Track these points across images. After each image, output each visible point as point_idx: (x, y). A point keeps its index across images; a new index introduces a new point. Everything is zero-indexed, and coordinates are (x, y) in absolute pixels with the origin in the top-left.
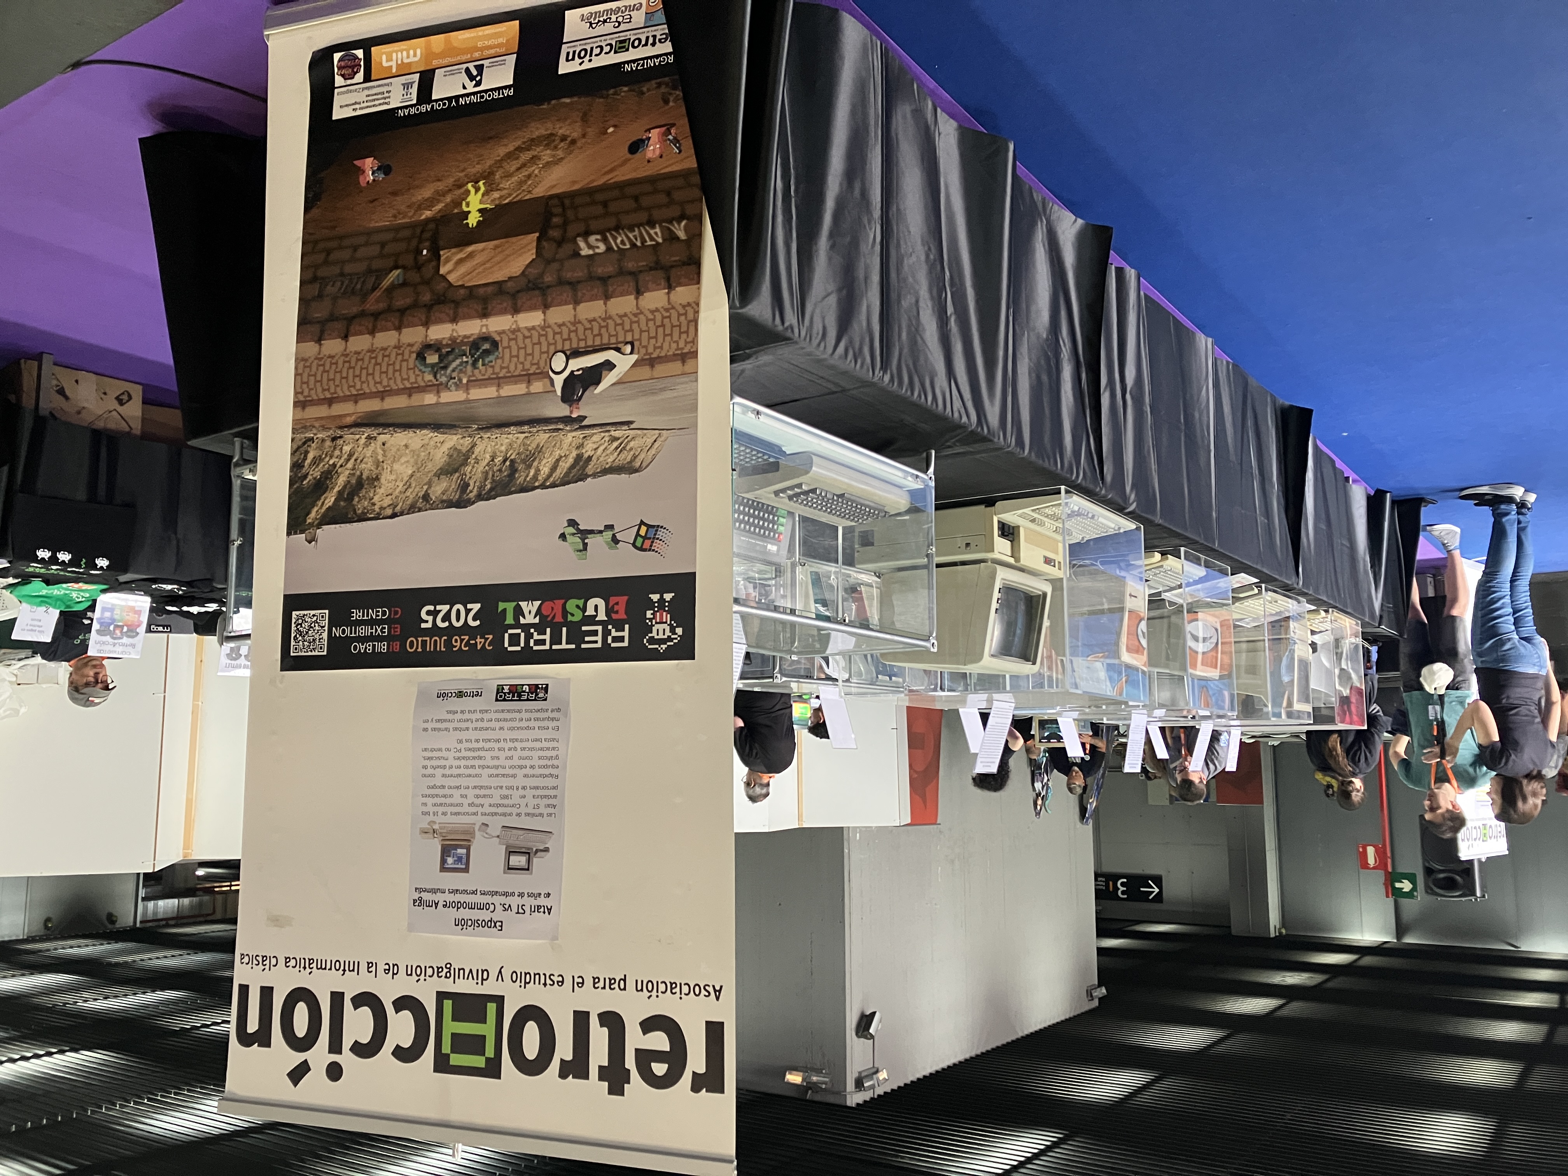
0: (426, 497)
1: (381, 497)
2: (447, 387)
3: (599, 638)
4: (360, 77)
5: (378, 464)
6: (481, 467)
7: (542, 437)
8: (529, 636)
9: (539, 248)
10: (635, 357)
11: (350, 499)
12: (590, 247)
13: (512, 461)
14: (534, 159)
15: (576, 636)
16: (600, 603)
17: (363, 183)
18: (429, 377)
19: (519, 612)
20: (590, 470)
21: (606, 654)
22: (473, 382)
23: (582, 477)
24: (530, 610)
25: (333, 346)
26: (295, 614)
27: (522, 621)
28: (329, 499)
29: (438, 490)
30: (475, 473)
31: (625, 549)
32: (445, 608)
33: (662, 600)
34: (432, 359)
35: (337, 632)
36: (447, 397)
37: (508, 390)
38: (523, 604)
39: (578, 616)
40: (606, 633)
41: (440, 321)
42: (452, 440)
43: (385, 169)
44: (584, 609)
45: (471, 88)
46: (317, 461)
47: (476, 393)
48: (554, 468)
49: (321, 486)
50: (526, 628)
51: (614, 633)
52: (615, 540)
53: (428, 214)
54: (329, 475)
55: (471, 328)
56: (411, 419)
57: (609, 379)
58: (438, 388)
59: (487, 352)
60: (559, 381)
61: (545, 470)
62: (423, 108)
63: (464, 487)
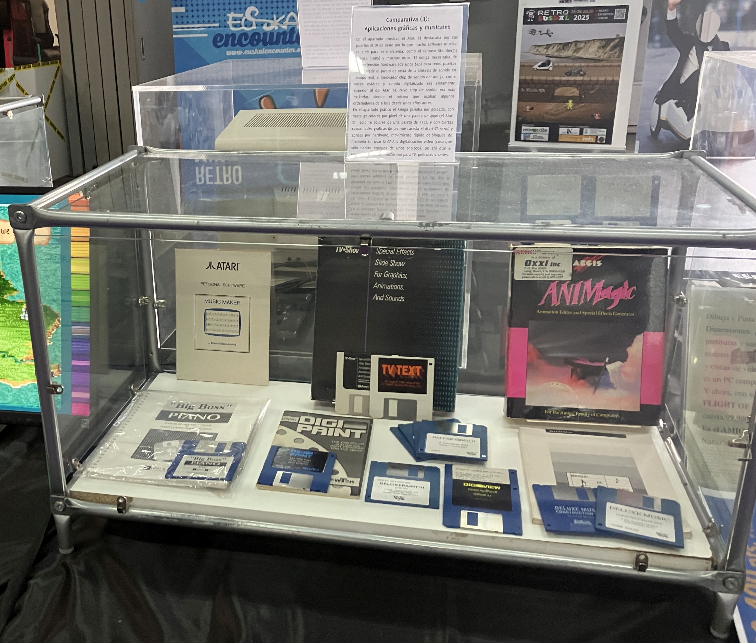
0: (586, 43)
1: (597, 44)
2: (579, 66)
3: (545, 12)
4: (599, 137)
5: (598, 51)
6: (572, 48)
7: (556, 54)
8: (562, 13)
9: (554, 92)
10: (534, 67)
11: (606, 44)
12: (542, 90)
13: (563, 49)
14: (555, 111)
15: (551, 13)
16: (544, 20)
17: (599, 114)
18: (583, 69)
19: (564, 18)
20: (545, 46)
21: (544, 9)
22: (572, 67)
23: (547, 45)
24: (561, 18)
25: (610, 78)
26: (624, 18)
27: (563, 16)
28: (612, 44)
29: (582, 45)
30: (573, 47)
31: (538, 30)
32: (583, 19)
33: (531, 19)
34: (582, 73)
35: (612, 14)
36: (579, 64)
37: (563, 64)
38: (563, 20)
39: (550, 17)
40: (543, 13)
41: (580, 81)
42: (578, 55)
43: (593, 116)
44: (548, 18)
45: (570, 129)
46: (616, 53)
47: (571, 64)
48: (553, 47)
49: (614, 47)
50: (563, 14)
51: (542, 13)
52: (540, 32)
53: (583, 105)
54: (612, 50)
55: (572, 78)
56: (588, 60)
57: (540, 64)
58: (581, 66)
59: (568, 73)
60: (551, 65)
61: (556, 47)
62: (582, 127)
63: (576, 45)
